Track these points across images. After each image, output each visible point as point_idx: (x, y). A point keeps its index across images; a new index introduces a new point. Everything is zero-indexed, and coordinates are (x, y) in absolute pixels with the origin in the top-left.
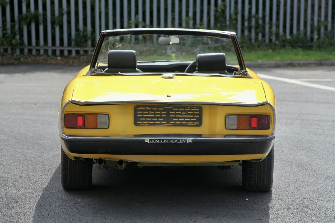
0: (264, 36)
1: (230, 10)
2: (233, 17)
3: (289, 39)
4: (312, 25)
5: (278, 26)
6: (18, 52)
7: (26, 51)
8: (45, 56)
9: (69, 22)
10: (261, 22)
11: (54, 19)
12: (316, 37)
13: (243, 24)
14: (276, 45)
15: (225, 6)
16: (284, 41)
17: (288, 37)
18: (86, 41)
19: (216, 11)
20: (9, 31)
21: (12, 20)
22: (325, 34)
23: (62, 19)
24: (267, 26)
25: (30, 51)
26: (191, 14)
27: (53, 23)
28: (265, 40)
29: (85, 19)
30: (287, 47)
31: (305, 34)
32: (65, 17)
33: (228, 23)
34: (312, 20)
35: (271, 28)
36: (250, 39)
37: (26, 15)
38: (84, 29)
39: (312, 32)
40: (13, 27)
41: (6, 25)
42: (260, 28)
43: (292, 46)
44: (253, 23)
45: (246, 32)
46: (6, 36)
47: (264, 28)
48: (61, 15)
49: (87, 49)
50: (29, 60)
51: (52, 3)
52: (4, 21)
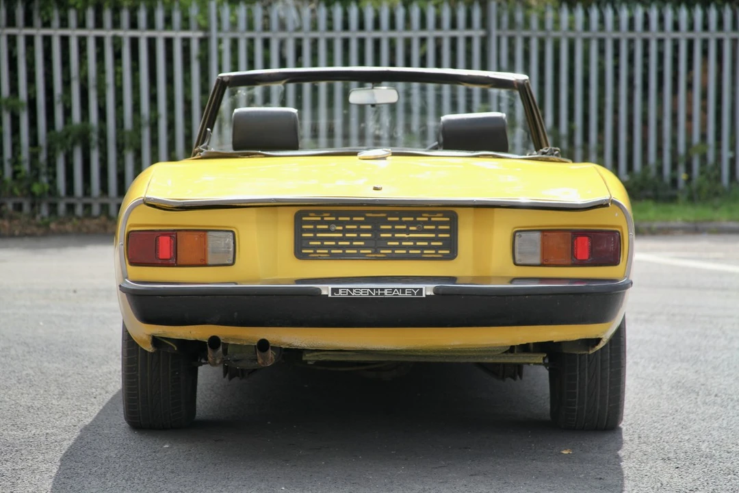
4: (674, 152)
5: (601, 154)
6: (44, 211)
7: (62, 208)
8: (103, 218)
9: (155, 142)
10: (564, 145)
11: (123, 137)
12: (683, 176)
17: (624, 178)
20: (25, 167)
21: (34, 142)
22: (702, 173)
23: (140, 137)
24: (579, 154)
25: (71, 208)
27: (120, 149)
29: (189, 137)
31: (660, 169)
32: (146, 133)
34: (674, 141)
35: (586, 157)
37: (63, 131)
39: (674, 166)
40: (34, 157)
41: (18, 154)
43: (634, 197)
46: (19, 176)
48: (137, 125)
50: (69, 227)
51: (119, 103)
52: (16, 145)
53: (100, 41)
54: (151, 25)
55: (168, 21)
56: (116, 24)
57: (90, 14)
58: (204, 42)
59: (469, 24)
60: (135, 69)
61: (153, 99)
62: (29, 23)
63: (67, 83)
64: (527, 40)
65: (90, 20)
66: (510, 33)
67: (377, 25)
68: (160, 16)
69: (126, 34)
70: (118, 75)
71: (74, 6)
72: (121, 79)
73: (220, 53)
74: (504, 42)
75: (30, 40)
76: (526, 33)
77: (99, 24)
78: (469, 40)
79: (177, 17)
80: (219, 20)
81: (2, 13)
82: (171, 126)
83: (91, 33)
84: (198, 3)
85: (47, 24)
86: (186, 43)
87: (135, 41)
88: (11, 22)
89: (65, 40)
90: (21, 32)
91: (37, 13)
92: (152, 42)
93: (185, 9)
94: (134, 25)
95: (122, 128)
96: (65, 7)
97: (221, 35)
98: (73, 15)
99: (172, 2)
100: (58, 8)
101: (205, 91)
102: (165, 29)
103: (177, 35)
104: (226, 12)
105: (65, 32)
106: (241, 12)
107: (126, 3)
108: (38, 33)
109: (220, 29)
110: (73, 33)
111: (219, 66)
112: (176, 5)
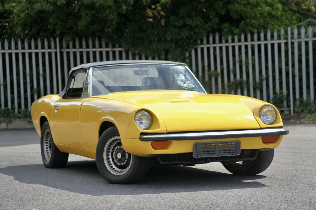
9: (268, 86)
11: (255, 84)
18: (282, 102)
21: (223, 87)
23: (262, 85)
27: (255, 89)
29: (281, 83)
32: (264, 83)
37: (233, 82)
38: (280, 91)
48: (261, 80)
49: (283, 109)
51: (254, 71)
52: (216, 89)
53: (246, 47)
54: (266, 39)
55: (272, 36)
56: (252, 40)
57: (243, 37)
58: (287, 44)
60: (260, 57)
61: (267, 68)
62: (220, 42)
63: (234, 64)
65: (243, 39)
68: (269, 35)
69: (256, 43)
71: (236, 34)
72: (255, 61)
73: (293, 48)
75: (221, 48)
77: (246, 40)
79: (276, 35)
80: (292, 34)
81: (211, 39)
82: (274, 79)
83: (243, 44)
84: (284, 28)
85: (227, 42)
86: (279, 45)
87: (259, 46)
88: (214, 42)
89: (233, 47)
90: (218, 45)
91: (223, 38)
92: (266, 46)
93: (279, 31)
94: (259, 39)
95: (256, 81)
96: (233, 35)
97: (293, 41)
98: (236, 38)
99: (274, 29)
100: (231, 35)
101: (287, 64)
102: (271, 40)
103: (276, 42)
104: (296, 32)
105: (233, 44)
106: (303, 31)
107: (255, 31)
108: (224, 45)
109: (292, 38)
110: (237, 44)
111: (293, 53)
112: (275, 30)
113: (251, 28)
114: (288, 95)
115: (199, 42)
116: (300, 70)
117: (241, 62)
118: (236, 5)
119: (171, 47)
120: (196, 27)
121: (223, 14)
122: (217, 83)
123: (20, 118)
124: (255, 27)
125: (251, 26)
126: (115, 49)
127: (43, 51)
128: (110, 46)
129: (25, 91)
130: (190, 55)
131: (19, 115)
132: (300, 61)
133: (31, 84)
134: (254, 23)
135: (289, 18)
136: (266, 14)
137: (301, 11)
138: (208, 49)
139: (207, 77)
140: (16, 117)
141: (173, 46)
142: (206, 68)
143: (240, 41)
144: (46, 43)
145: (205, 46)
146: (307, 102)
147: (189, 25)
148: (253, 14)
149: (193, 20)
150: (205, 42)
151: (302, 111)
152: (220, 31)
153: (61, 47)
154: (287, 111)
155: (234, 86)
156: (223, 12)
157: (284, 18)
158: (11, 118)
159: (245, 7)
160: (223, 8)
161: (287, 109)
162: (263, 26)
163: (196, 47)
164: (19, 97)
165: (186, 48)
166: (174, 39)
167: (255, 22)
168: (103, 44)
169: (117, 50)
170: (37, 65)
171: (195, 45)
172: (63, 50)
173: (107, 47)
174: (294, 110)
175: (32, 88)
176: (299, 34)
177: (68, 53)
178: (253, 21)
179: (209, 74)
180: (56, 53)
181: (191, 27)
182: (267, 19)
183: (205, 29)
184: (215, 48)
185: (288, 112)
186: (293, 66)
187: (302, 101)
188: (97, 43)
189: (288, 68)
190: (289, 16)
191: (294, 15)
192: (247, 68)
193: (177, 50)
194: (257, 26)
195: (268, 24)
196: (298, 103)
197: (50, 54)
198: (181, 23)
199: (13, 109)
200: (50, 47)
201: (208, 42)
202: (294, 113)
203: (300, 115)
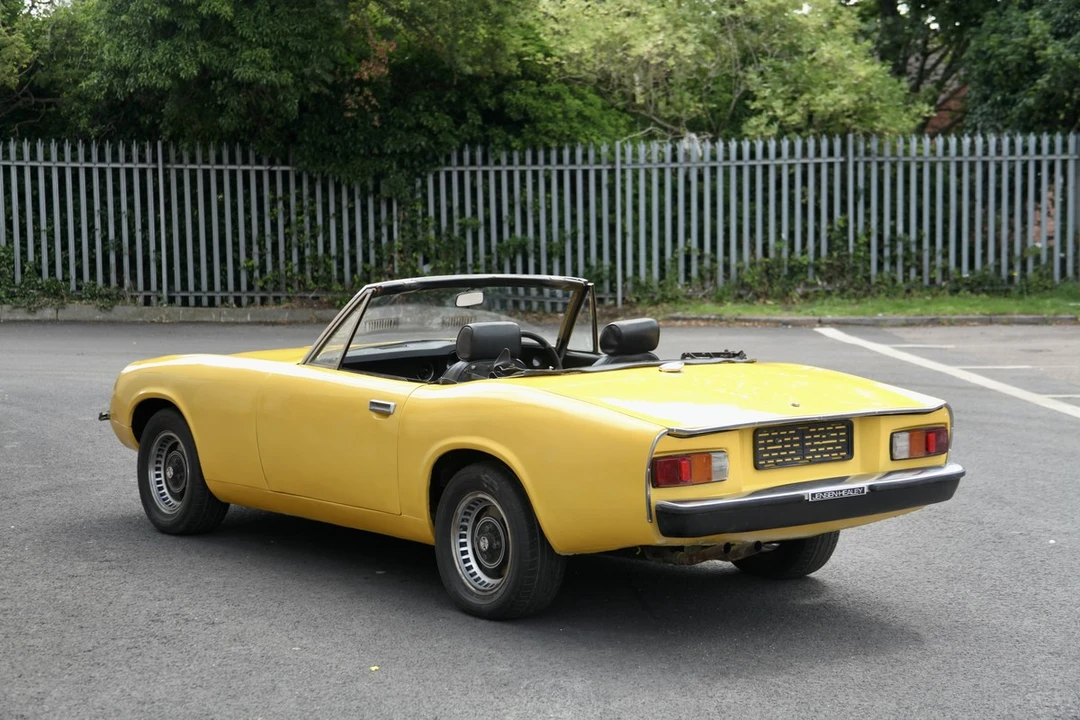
0: (920, 273)
1: (856, 228)
2: (862, 239)
3: (967, 279)
4: (1011, 253)
5: (946, 255)
9: (575, 251)
10: (913, 249)
11: (551, 247)
12: (1018, 274)
13: (880, 251)
14: (942, 289)
15: (846, 221)
16: (956, 281)
17: (966, 275)
18: (602, 283)
19: (830, 230)
21: (488, 251)
22: (1035, 271)
23: (564, 248)
24: (926, 256)
26: (785, 236)
27: (549, 255)
28: (921, 280)
29: (600, 247)
30: (961, 293)
31: (998, 267)
32: (568, 245)
33: (851, 250)
34: (1011, 245)
35: (932, 258)
36: (894, 280)
37: (508, 242)
38: (597, 262)
39: (1011, 267)
40: (488, 263)
41: (478, 259)
42: (913, 261)
43: (972, 291)
44: (900, 251)
45: (887, 267)
47: (920, 259)
48: (562, 239)
49: (602, 296)
51: (549, 221)
52: (475, 253)
53: (535, 174)
54: (573, 161)
55: (585, 157)
56: (547, 161)
57: (528, 155)
58: (612, 172)
59: (831, 153)
60: (561, 194)
61: (574, 217)
62: (485, 162)
63: (511, 206)
64: (880, 164)
65: (529, 159)
66: (865, 159)
67: (753, 155)
68: (579, 153)
70: (549, 201)
71: (515, 149)
72: (550, 204)
73: (623, 181)
74: (861, 167)
75: (486, 175)
76: (880, 159)
77: (535, 161)
78: (831, 165)
79: (591, 154)
80: (623, 154)
81: (467, 154)
82: (587, 238)
83: (529, 169)
84: (608, 143)
85: (498, 162)
86: (598, 174)
87: (560, 173)
88: (473, 162)
89: (510, 174)
90: (479, 169)
91: (490, 154)
92: (573, 174)
93: (598, 148)
94: (560, 161)
95: (552, 240)
96: (510, 150)
97: (624, 167)
98: (516, 155)
99: (589, 144)
100: (507, 150)
101: (612, 211)
102: (583, 163)
103: (592, 169)
104: (629, 149)
105: (510, 168)
106: (642, 148)
107: (554, 145)
108: (492, 169)
109: (623, 162)
110: (517, 169)
111: (623, 191)
112: (592, 144)
113: (546, 139)
114: (613, 269)
115: (442, 160)
116: (636, 222)
117: (524, 204)
118: (518, 94)
119: (391, 167)
120: (440, 132)
121: (493, 109)
122: (475, 242)
123: (80, 299)
124: (554, 137)
125: (547, 134)
126: (275, 168)
127: (129, 165)
128: (265, 161)
129: (92, 245)
130: (424, 186)
131: (79, 293)
132: (636, 208)
133: (102, 232)
134: (552, 130)
135: (614, 123)
136: (573, 115)
137: (631, 110)
138: (461, 175)
139: (456, 229)
140: (72, 298)
141: (395, 167)
142: (456, 213)
143: (522, 162)
144: (135, 150)
145: (455, 171)
146: (647, 283)
147: (426, 127)
148: (550, 114)
149: (436, 119)
150: (454, 161)
151: (638, 300)
152: (486, 143)
153: (166, 160)
154: (611, 299)
155: (511, 249)
156: (492, 104)
157: (605, 121)
158: (62, 297)
159: (535, 99)
160: (490, 97)
161: (611, 296)
162: (568, 136)
163: (437, 169)
164: (79, 256)
165: (418, 170)
166: (398, 151)
167: (555, 129)
168: (251, 154)
169: (279, 169)
170: (117, 193)
171: (436, 166)
172: (168, 166)
173: (259, 162)
174: (623, 299)
175: (105, 239)
176: (635, 155)
177: (180, 172)
178: (551, 126)
179: (460, 224)
180: (155, 171)
181: (430, 131)
182: (575, 125)
183: (457, 137)
184: (473, 174)
185: (612, 302)
186: (624, 214)
187: (637, 284)
188: (238, 154)
189: (615, 218)
190: (612, 118)
191: (620, 116)
192: (536, 215)
193: (401, 174)
194: (557, 136)
195: (577, 133)
196: (630, 285)
197: (143, 172)
198: (411, 122)
199: (66, 280)
200: (142, 159)
201: (461, 162)
202: (623, 304)
203: (635, 307)
